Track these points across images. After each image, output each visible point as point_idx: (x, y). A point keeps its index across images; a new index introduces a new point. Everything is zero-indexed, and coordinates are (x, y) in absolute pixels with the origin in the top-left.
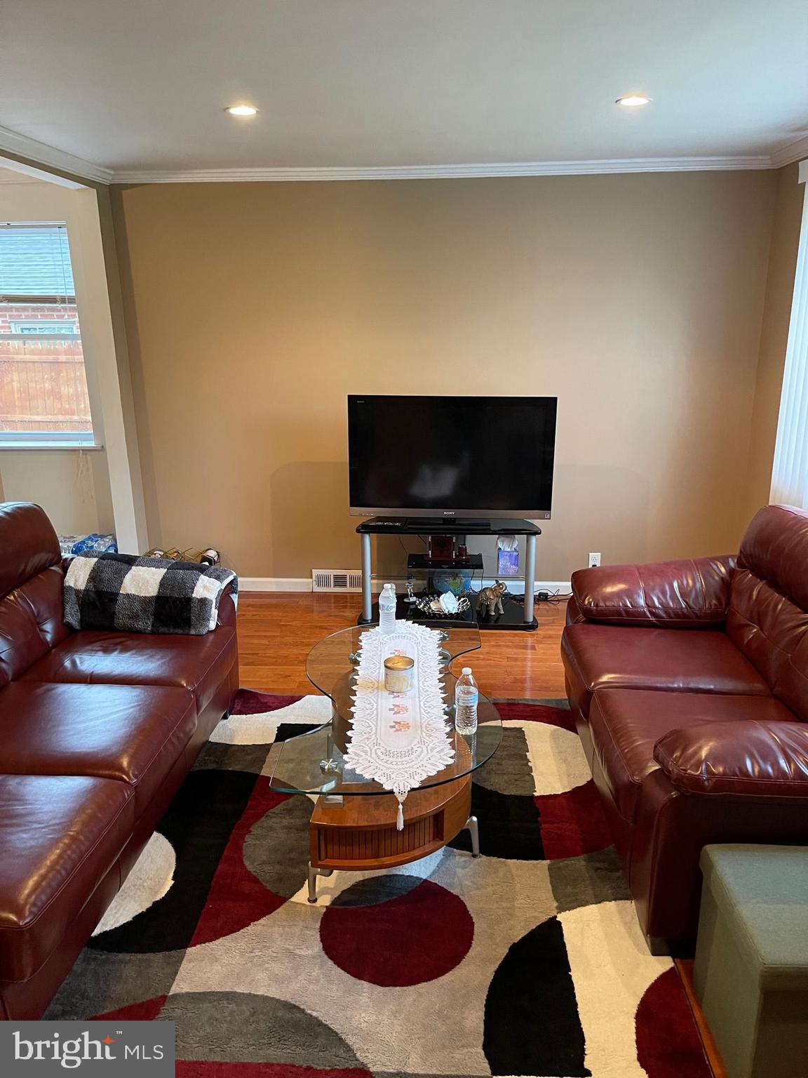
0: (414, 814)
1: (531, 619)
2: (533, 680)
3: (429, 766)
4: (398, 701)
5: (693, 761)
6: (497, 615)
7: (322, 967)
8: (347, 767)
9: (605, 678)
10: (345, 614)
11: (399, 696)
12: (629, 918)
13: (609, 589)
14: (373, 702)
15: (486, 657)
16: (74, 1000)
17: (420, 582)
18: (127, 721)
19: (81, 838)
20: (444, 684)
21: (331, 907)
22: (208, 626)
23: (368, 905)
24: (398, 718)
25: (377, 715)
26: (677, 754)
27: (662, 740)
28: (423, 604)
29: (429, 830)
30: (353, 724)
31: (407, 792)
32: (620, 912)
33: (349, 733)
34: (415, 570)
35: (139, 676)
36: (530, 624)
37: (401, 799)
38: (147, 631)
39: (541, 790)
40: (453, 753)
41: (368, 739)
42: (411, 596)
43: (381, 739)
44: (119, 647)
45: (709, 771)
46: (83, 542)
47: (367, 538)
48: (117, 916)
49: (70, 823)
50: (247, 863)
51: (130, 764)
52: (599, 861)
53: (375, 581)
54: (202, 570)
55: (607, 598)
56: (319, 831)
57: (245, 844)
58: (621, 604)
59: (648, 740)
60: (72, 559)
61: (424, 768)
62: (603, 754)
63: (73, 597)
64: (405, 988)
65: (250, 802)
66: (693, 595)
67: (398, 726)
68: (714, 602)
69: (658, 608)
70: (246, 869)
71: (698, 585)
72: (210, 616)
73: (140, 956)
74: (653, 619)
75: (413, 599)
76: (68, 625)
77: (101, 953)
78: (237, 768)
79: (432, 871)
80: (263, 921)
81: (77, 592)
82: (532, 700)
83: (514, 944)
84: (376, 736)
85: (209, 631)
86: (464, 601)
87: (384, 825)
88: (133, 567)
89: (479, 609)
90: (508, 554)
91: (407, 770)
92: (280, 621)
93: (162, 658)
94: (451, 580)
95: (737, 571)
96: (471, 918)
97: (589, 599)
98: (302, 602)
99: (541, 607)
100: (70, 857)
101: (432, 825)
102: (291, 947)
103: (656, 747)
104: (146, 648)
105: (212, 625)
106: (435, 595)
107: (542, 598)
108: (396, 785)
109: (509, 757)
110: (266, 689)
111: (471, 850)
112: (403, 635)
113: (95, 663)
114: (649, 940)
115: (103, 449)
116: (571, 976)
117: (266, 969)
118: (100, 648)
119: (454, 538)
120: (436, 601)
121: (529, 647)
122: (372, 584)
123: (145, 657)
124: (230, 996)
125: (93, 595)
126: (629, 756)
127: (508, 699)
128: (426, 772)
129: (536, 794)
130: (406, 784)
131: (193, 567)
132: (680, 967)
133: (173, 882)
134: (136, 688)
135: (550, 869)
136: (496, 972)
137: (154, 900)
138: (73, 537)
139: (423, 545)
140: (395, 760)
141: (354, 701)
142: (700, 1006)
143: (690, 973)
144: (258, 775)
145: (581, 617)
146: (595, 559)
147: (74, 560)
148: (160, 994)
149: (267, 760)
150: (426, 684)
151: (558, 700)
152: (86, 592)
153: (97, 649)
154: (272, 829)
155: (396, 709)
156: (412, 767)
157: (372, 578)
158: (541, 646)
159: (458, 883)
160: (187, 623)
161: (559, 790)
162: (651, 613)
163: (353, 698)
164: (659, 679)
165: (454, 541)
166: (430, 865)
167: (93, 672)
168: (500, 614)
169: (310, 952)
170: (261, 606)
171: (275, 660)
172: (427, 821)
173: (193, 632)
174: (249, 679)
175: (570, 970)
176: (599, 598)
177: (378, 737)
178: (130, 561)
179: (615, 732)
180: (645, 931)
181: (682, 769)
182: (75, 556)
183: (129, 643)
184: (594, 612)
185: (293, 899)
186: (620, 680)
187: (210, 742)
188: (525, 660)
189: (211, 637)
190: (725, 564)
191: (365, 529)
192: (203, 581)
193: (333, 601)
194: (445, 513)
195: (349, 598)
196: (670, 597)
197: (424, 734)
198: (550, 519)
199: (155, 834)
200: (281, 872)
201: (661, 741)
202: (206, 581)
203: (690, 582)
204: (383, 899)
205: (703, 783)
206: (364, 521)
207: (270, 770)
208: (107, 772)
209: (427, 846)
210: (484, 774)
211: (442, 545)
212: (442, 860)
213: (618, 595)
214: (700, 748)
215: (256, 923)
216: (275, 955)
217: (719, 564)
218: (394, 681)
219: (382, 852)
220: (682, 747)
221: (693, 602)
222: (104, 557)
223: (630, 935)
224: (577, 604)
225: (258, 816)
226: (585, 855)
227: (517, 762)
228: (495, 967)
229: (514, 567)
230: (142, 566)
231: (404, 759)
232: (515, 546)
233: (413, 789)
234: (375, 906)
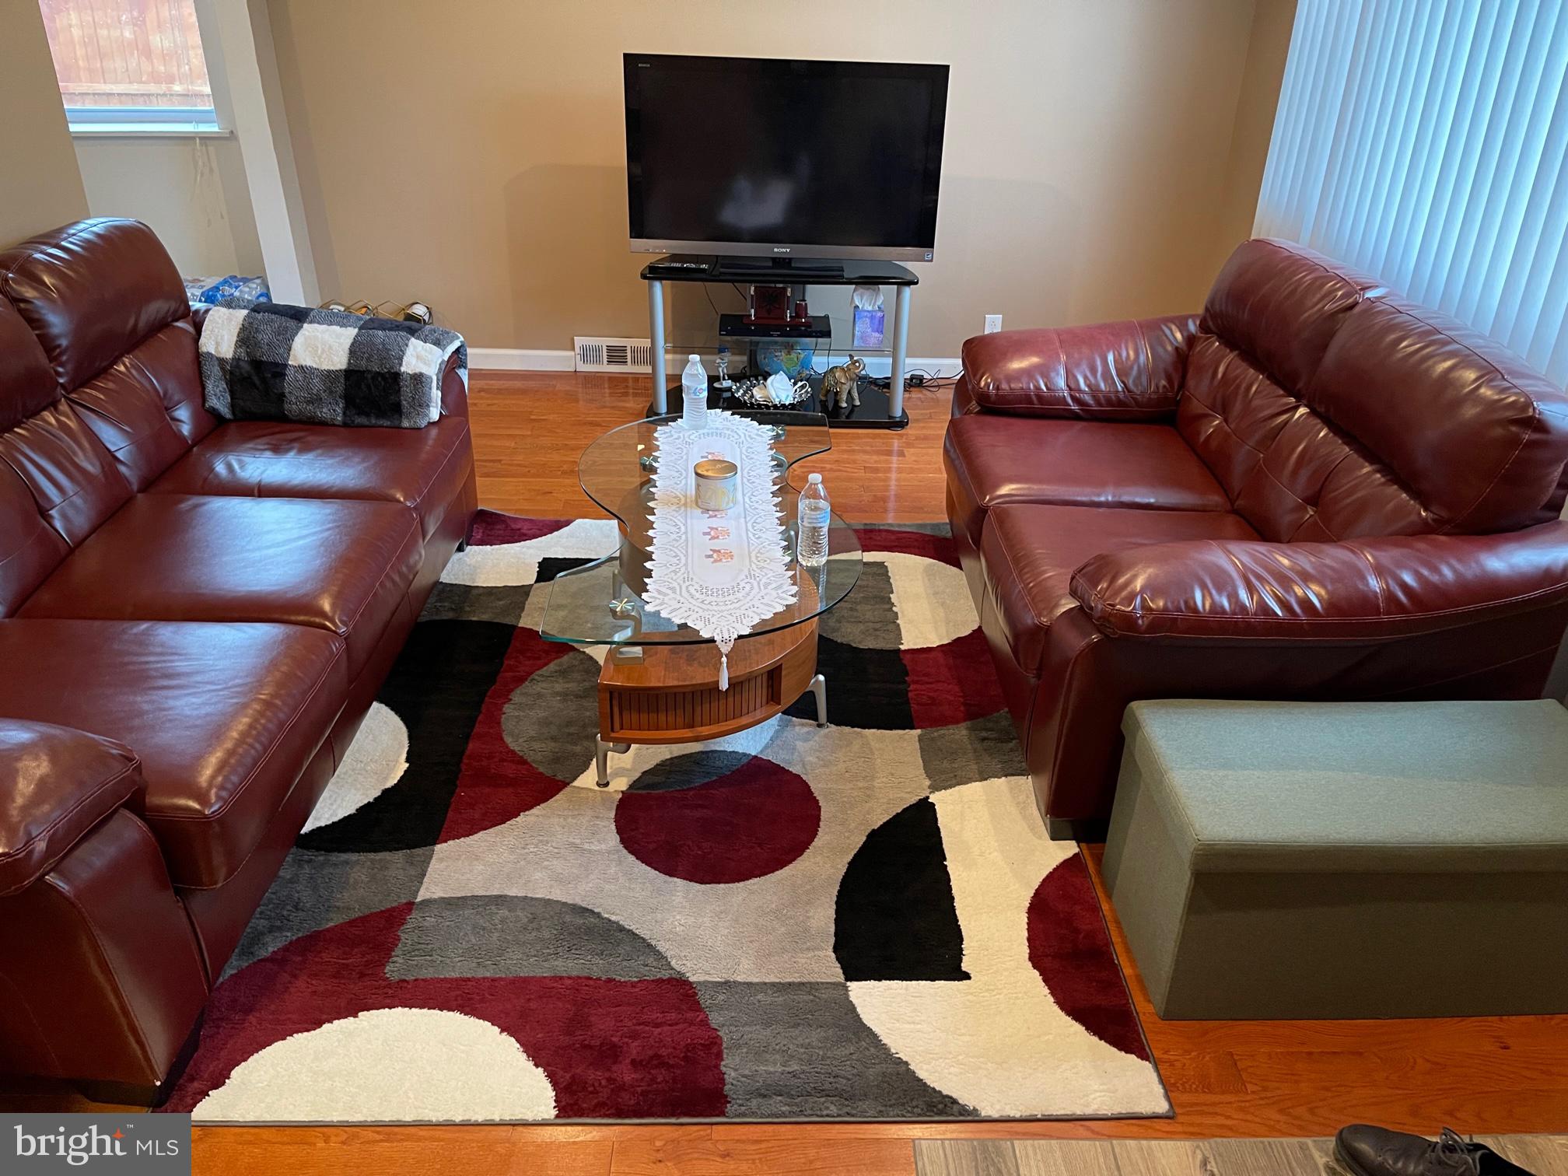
0: (742, 670)
1: (898, 413)
2: (898, 497)
3: (762, 606)
4: (714, 523)
5: (1124, 594)
6: (851, 407)
7: (620, 862)
8: (648, 608)
9: (1005, 490)
10: (628, 405)
11: (715, 516)
12: (1022, 798)
13: (1017, 365)
14: (679, 523)
15: (833, 466)
16: (285, 913)
17: (737, 358)
18: (322, 548)
19: (278, 702)
20: (780, 499)
21: (629, 791)
22: (427, 415)
23: (679, 788)
24: (717, 544)
25: (687, 540)
26: (1104, 585)
27: (1083, 569)
28: (741, 391)
29: (761, 691)
30: (653, 553)
31: (733, 640)
32: (1011, 789)
33: (648, 565)
34: (728, 338)
35: (332, 487)
36: (898, 420)
37: (725, 649)
38: (337, 423)
39: (910, 641)
40: (795, 589)
41: (675, 572)
42: (724, 379)
43: (694, 573)
44: (296, 445)
45: (1145, 607)
46: (216, 288)
47: (657, 287)
48: (334, 807)
49: (260, 684)
50: (508, 740)
51: (334, 606)
52: (987, 730)
53: (669, 357)
54: (412, 332)
55: (1010, 378)
56: (611, 693)
57: (503, 716)
58: (1032, 386)
59: (1063, 570)
60: (207, 311)
61: (755, 609)
62: (999, 590)
63: (216, 370)
64: (731, 885)
65: (506, 662)
66: (1135, 372)
67: (717, 555)
68: (1163, 382)
69: (1084, 392)
70: (507, 747)
71: (1142, 358)
72: (430, 399)
73: (372, 855)
74: (1075, 407)
75: (727, 383)
76: (214, 413)
77: (316, 853)
78: (485, 617)
79: (763, 745)
80: (536, 811)
81: (221, 361)
82: (899, 525)
83: (873, 830)
84: (686, 569)
85: (429, 423)
86: (802, 387)
87: (701, 684)
88: (305, 325)
89: (823, 398)
90: (869, 315)
91: (733, 612)
92: (531, 413)
93: (363, 461)
94: (783, 355)
95: (1200, 338)
96: (817, 802)
97: (986, 379)
98: (560, 386)
99: (913, 395)
100: (264, 727)
101: (765, 685)
102: (578, 841)
103: (1073, 578)
104: (338, 446)
105: (434, 414)
106: (760, 378)
107: (916, 383)
108: (718, 631)
109: (866, 600)
110: (516, 511)
111: (816, 719)
112: (719, 431)
113: (263, 468)
114: (1048, 821)
115: (232, 136)
116: (946, 866)
117: (546, 868)
118: (266, 447)
119: (789, 290)
120: (762, 386)
121: (895, 453)
122: (666, 361)
123: (337, 459)
124: (500, 900)
125: (246, 367)
126: (1035, 591)
127: (866, 524)
128: (759, 615)
129: (902, 647)
130: (732, 630)
131: (397, 326)
132: (1085, 852)
133: (407, 765)
134: (330, 502)
135: (920, 740)
136: (850, 863)
137: (383, 788)
138: (199, 281)
139: (742, 300)
140: (714, 599)
141: (653, 523)
142: (1109, 897)
143: (1098, 859)
144: (514, 627)
145: (974, 406)
146: (993, 324)
147: (211, 312)
148: (404, 901)
149: (526, 606)
150: (754, 499)
151: (933, 525)
152: (235, 363)
153: (262, 447)
154: (540, 696)
155: (712, 533)
156: (739, 608)
157: (667, 351)
158: (912, 450)
159: (799, 759)
160: (397, 410)
161: (935, 643)
162: (1072, 397)
163: (650, 518)
164: (1078, 489)
165: (789, 295)
166: (761, 738)
167: (260, 481)
168: (854, 406)
169: (603, 846)
170: (500, 391)
171: (527, 469)
172: (759, 680)
173: (406, 424)
174: (490, 497)
175: (945, 859)
176: (1001, 376)
177: (689, 569)
178: (299, 316)
179: (1016, 560)
180: (1043, 810)
181: (1109, 604)
182: (211, 306)
183: (310, 438)
184: (993, 398)
185: (576, 783)
186: (1025, 492)
187: (441, 583)
188: (889, 470)
189: (434, 432)
190: (1182, 327)
191: (654, 273)
192: (415, 347)
193: (606, 386)
194: (776, 250)
195: (630, 381)
196: (1102, 374)
197: (754, 566)
198: (931, 261)
199: (375, 704)
200: (557, 750)
201: (1081, 571)
202: (420, 349)
203: (1132, 353)
204: (699, 782)
205: (1136, 623)
206: (653, 261)
207: (531, 619)
208: (302, 618)
209: (758, 711)
210: (832, 623)
211: (770, 301)
212: (777, 732)
213: (1029, 373)
214: (1135, 577)
215: (527, 813)
216: (556, 850)
217: (1174, 327)
218: (709, 494)
219: (698, 719)
220: (1109, 577)
221: (1134, 381)
222: (256, 309)
223: (1025, 817)
224: (970, 387)
225: (521, 680)
226: (969, 723)
227: (877, 606)
228: (850, 857)
229: (877, 335)
230: (319, 323)
231: (727, 598)
232: (879, 303)
233: (741, 637)
234: (688, 789)
